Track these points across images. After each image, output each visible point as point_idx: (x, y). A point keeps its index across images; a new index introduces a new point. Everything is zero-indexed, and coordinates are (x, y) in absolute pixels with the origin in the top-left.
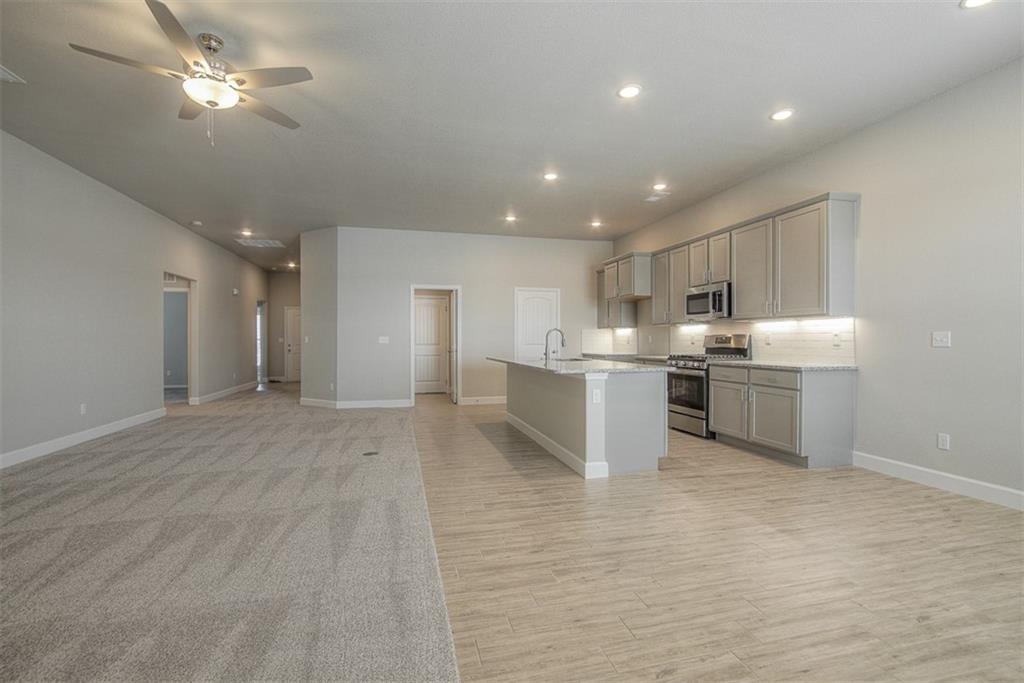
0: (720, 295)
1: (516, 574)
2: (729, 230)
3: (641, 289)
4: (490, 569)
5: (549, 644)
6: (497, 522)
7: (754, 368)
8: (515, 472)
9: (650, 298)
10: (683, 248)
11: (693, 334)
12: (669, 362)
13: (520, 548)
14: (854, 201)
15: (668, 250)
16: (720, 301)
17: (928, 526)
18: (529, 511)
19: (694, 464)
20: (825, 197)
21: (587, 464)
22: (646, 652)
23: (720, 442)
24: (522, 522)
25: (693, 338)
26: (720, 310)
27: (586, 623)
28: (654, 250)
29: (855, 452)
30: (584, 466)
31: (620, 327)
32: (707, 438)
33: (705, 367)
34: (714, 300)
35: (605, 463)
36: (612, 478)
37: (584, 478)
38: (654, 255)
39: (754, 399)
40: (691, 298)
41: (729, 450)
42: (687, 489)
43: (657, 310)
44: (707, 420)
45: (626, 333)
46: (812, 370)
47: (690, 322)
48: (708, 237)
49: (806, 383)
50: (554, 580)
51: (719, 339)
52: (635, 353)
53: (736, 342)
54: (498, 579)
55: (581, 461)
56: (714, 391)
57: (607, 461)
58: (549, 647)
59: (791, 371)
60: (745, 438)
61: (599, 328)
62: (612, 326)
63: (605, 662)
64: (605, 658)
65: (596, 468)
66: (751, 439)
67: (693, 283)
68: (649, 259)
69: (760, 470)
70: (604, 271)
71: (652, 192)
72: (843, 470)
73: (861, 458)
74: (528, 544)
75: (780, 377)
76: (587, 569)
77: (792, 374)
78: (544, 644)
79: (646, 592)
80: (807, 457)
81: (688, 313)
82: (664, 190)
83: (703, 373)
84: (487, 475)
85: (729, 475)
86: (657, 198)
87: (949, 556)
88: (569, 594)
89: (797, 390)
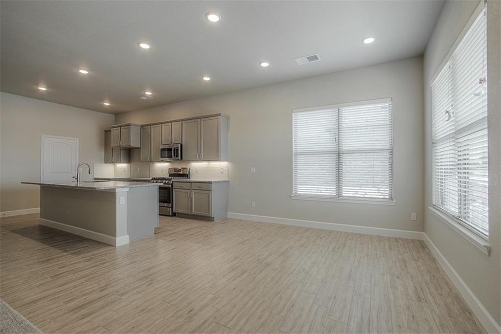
0: (177, 150)
1: (96, 305)
2: (182, 120)
3: (134, 143)
4: (75, 309)
5: (132, 326)
6: (66, 284)
7: (194, 182)
8: (65, 254)
9: (139, 148)
10: (158, 125)
11: (162, 167)
12: (152, 181)
13: (91, 292)
14: (228, 118)
15: (151, 125)
16: (177, 152)
17: (253, 233)
18: (87, 272)
19: (170, 228)
20: (219, 115)
21: (117, 239)
22: (179, 308)
23: (177, 217)
24: (86, 279)
25: (162, 170)
26: (177, 156)
27: (148, 309)
28: (144, 123)
29: (229, 213)
30: (116, 240)
31: (120, 162)
32: (172, 216)
33: (171, 183)
34: (174, 152)
35: (128, 236)
36: (132, 242)
37: (115, 246)
38: (142, 126)
39: (193, 196)
40: (162, 150)
41: (182, 220)
42: (171, 239)
43: (143, 154)
44: (172, 207)
45: (122, 166)
46: (215, 182)
47: (162, 161)
48: (171, 122)
49: (214, 187)
50: (121, 299)
51: (176, 170)
52: (129, 177)
53: (183, 171)
54: (83, 312)
55: (113, 238)
56: (175, 194)
57: (128, 234)
58: (133, 328)
59: (209, 183)
60: (190, 213)
61: (105, 163)
62: (113, 162)
63: (164, 320)
64: (163, 319)
65: (122, 240)
66: (192, 213)
67: (163, 143)
68: (140, 128)
69: (197, 226)
70: (110, 131)
71: (145, 95)
72: (225, 220)
73: (230, 215)
74: (96, 288)
75: (204, 186)
76: (137, 287)
77: (209, 184)
78: (130, 328)
79: (170, 286)
80: (213, 217)
81: (161, 157)
82: (151, 95)
83: (170, 186)
84: (42, 260)
85: (187, 230)
86: (146, 98)
87: (260, 240)
88: (132, 302)
89: (210, 190)
